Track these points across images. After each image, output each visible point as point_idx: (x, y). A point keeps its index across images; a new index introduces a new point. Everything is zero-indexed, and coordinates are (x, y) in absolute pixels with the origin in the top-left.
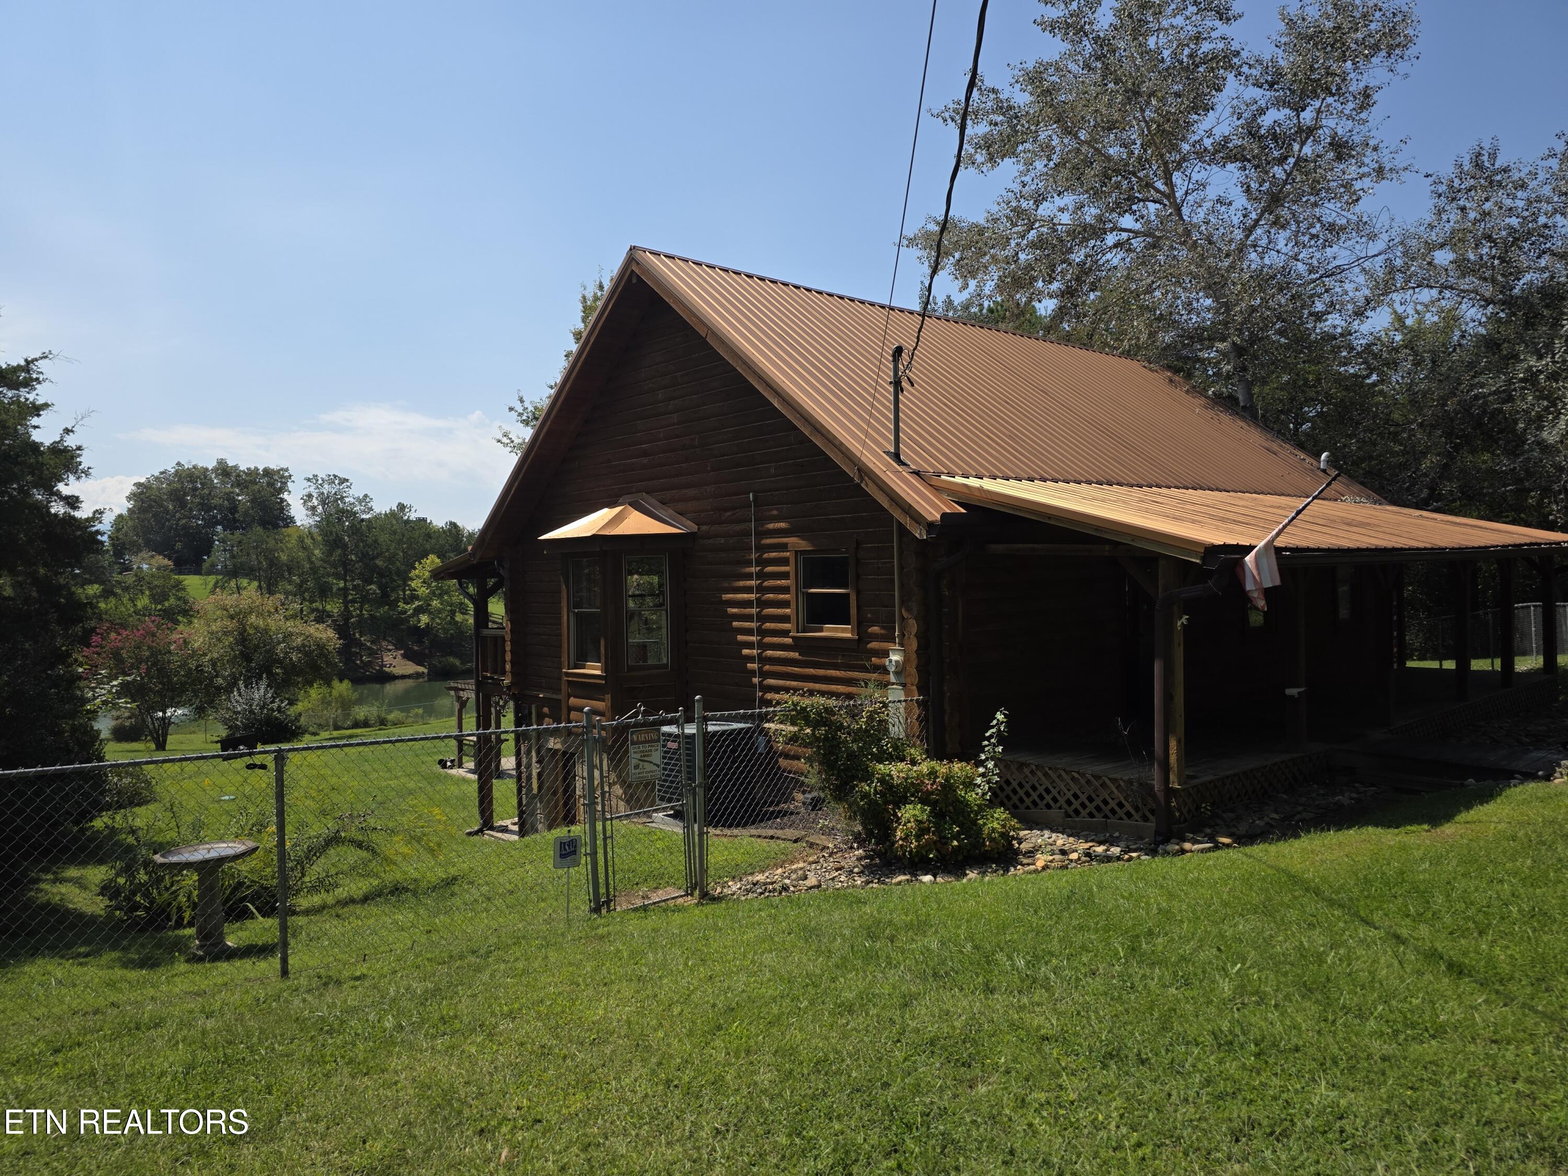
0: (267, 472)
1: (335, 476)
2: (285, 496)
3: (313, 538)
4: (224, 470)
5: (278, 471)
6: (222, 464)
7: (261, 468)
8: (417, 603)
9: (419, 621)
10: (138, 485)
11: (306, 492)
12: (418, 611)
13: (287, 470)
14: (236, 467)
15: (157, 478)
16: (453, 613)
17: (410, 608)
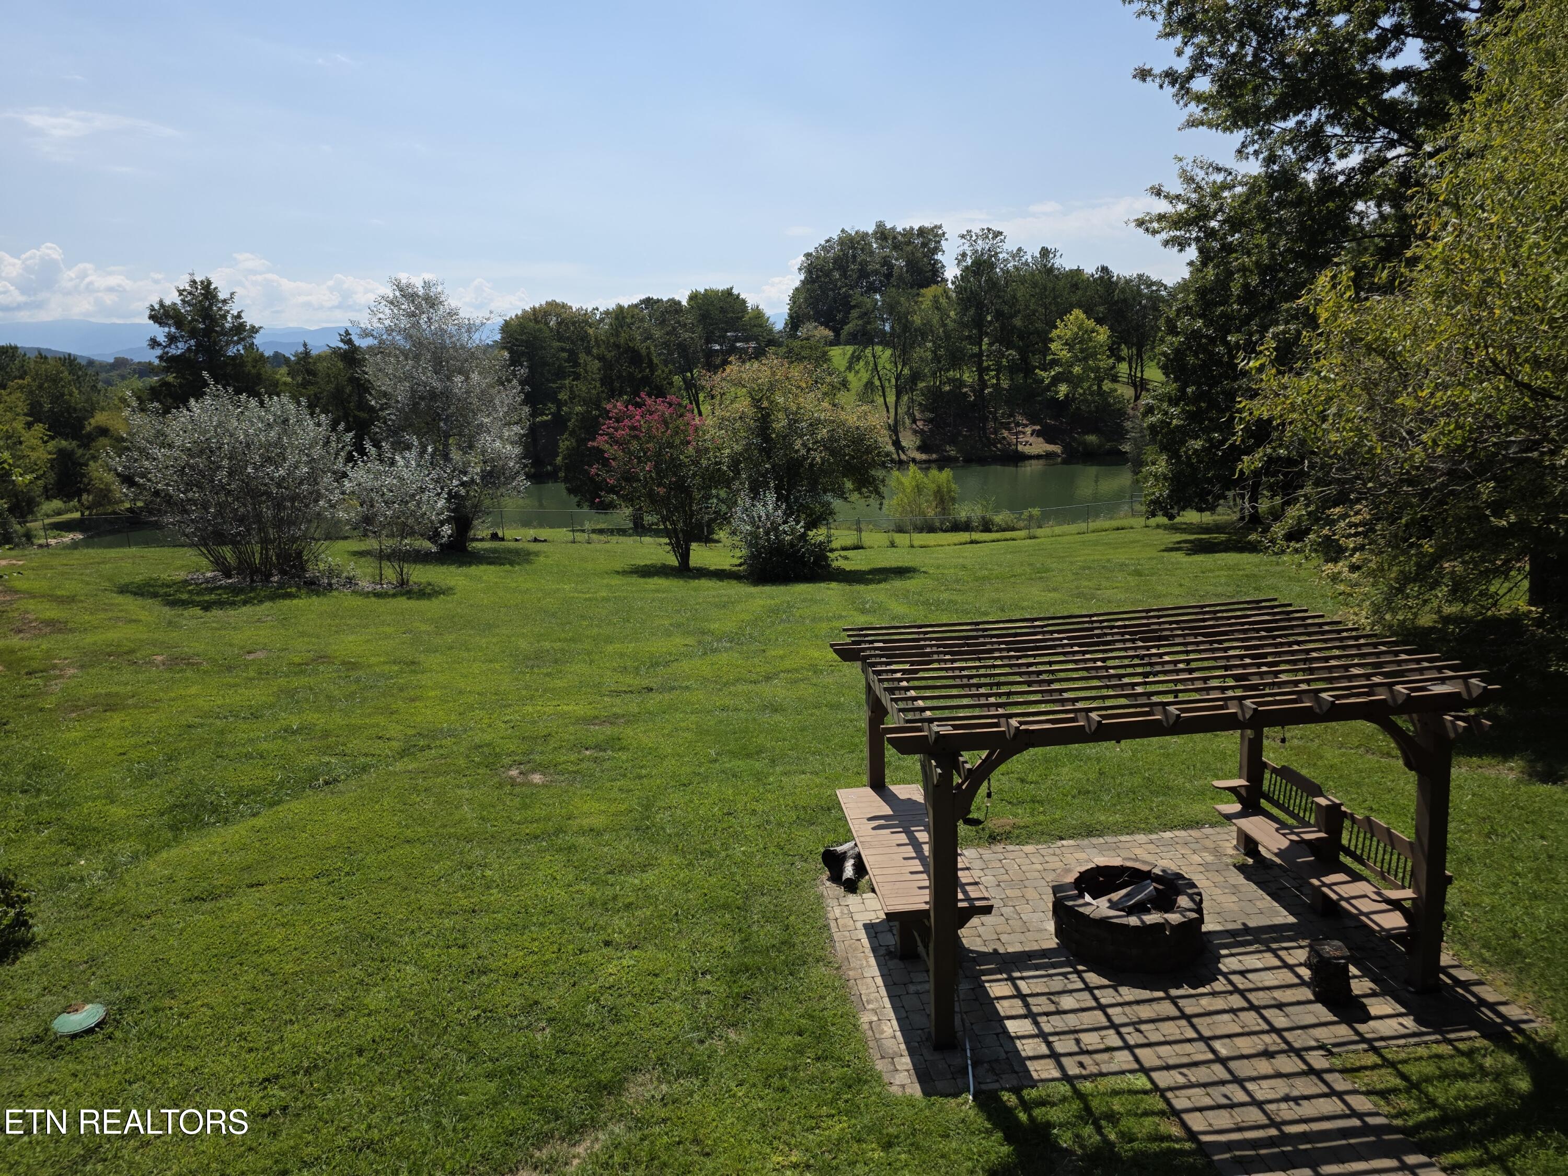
0: (922, 232)
1: (989, 230)
2: (939, 256)
3: (948, 297)
4: (883, 234)
5: (932, 229)
6: (880, 226)
7: (916, 227)
8: (1058, 369)
9: (1057, 393)
10: (808, 255)
11: (960, 250)
12: (1056, 380)
13: (940, 227)
14: (893, 229)
15: (824, 248)
16: (1100, 381)
17: (1046, 376)
